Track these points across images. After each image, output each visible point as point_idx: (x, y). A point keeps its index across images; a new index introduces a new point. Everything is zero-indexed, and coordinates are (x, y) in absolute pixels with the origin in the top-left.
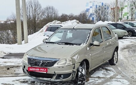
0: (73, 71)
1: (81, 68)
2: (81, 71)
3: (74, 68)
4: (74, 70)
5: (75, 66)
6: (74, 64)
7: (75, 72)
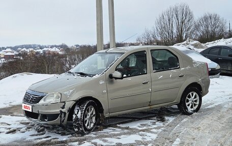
0: (61, 111)
1: (78, 108)
2: (76, 113)
3: (63, 107)
4: (63, 110)
5: (65, 105)
6: (64, 102)
7: (65, 113)
